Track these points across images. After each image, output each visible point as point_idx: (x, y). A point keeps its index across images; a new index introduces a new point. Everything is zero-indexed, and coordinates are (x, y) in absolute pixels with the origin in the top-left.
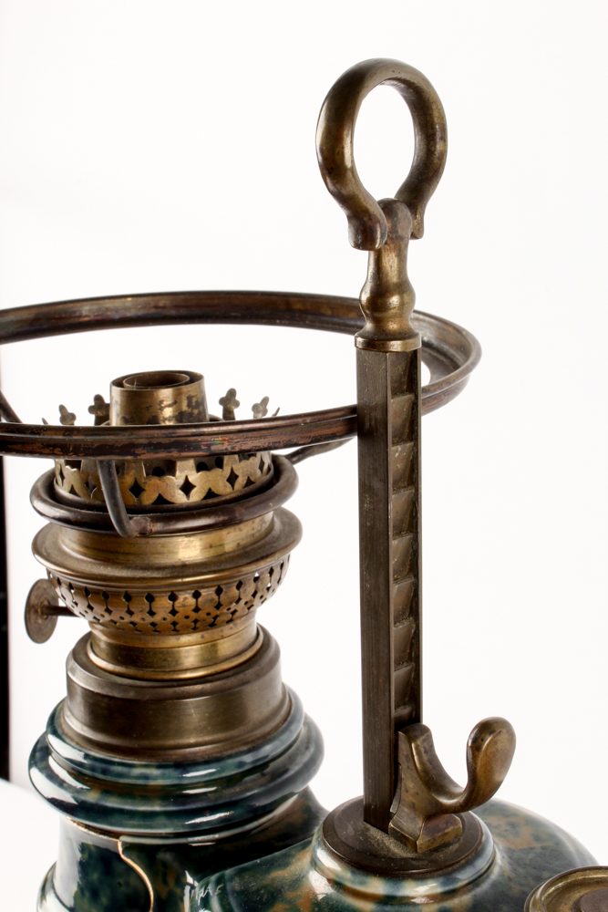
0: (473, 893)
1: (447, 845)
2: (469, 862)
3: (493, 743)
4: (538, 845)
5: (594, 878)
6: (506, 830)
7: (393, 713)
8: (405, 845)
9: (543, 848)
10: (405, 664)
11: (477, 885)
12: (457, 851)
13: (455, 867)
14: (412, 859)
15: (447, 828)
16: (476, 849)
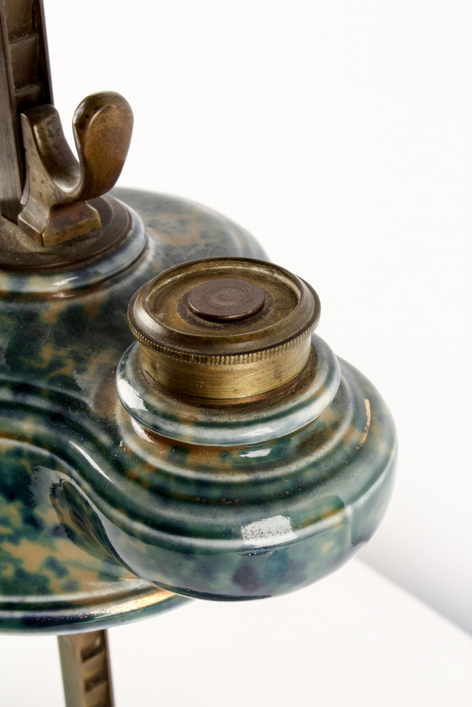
0: (111, 289)
1: (82, 238)
2: (107, 257)
3: (102, 120)
4: (202, 242)
5: (219, 270)
6: (174, 228)
7: (14, 95)
8: (33, 238)
9: (207, 245)
10: (27, 36)
11: (116, 282)
12: (93, 245)
13: (88, 262)
14: (41, 253)
15: (81, 220)
16: (118, 243)
